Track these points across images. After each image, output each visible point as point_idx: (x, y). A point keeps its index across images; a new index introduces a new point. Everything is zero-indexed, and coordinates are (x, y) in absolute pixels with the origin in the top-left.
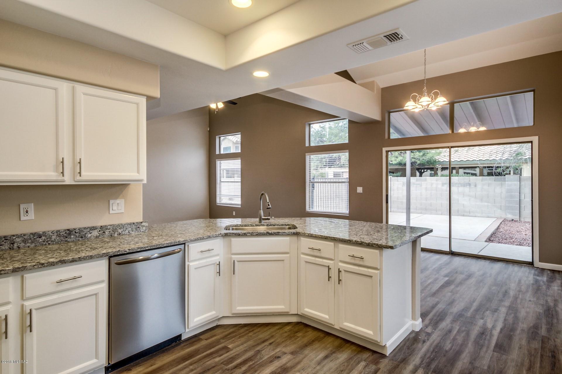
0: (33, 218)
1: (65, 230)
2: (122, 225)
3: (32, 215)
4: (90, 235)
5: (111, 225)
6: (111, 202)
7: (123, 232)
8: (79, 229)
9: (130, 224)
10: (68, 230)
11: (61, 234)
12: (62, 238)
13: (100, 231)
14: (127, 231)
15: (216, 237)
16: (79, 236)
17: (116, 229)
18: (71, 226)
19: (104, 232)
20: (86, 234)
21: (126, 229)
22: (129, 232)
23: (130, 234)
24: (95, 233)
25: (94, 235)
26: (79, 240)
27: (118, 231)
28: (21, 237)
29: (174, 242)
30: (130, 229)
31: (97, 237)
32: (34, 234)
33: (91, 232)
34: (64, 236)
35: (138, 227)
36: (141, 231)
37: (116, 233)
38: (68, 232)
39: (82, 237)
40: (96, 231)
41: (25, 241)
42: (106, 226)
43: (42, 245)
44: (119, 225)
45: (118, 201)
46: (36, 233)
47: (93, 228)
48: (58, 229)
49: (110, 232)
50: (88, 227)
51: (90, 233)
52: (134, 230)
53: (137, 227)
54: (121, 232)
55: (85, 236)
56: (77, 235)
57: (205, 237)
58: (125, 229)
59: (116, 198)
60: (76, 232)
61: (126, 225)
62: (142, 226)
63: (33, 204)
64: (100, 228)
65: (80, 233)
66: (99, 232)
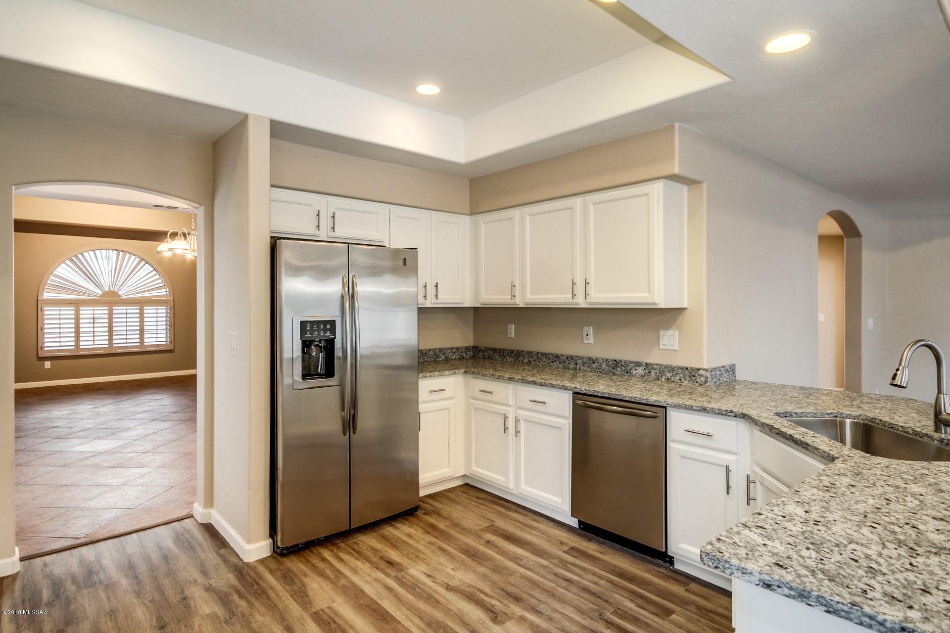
0: (592, 343)
1: (612, 360)
2: (671, 367)
3: (591, 340)
4: (635, 372)
5: (657, 365)
6: (662, 332)
7: (672, 378)
8: (625, 362)
9: (682, 368)
10: (615, 361)
11: (610, 363)
12: (610, 369)
13: (645, 369)
14: (678, 378)
15: (719, 414)
16: (625, 369)
17: (663, 371)
18: (618, 357)
19: (649, 372)
20: (631, 369)
21: (677, 374)
22: (680, 380)
23: (682, 382)
24: (640, 371)
25: (639, 373)
26: (625, 375)
27: (666, 375)
28: (581, 359)
29: (640, 398)
30: (682, 375)
31: (642, 376)
32: (590, 358)
33: (636, 368)
34: (612, 367)
35: (694, 376)
36: (697, 383)
37: (664, 377)
38: (615, 363)
39: (627, 373)
40: (641, 368)
41: (584, 364)
42: (651, 364)
43: (595, 371)
44: (667, 367)
45: (670, 332)
46: (591, 358)
47: (638, 364)
48: (608, 357)
49: (656, 373)
50: (634, 362)
51: (636, 370)
52: (688, 378)
53: (692, 374)
54: (669, 377)
55: (630, 372)
56: (623, 368)
57: (694, 407)
58: (674, 374)
59: (668, 328)
60: (621, 365)
61: (676, 369)
62: (699, 375)
63: (592, 328)
64: (646, 366)
65: (625, 367)
66: (644, 371)
